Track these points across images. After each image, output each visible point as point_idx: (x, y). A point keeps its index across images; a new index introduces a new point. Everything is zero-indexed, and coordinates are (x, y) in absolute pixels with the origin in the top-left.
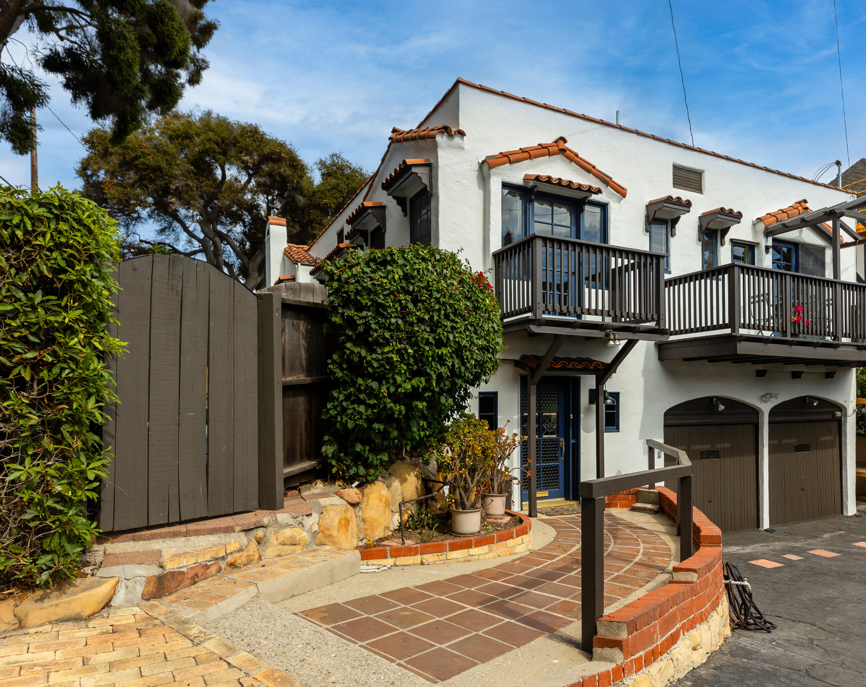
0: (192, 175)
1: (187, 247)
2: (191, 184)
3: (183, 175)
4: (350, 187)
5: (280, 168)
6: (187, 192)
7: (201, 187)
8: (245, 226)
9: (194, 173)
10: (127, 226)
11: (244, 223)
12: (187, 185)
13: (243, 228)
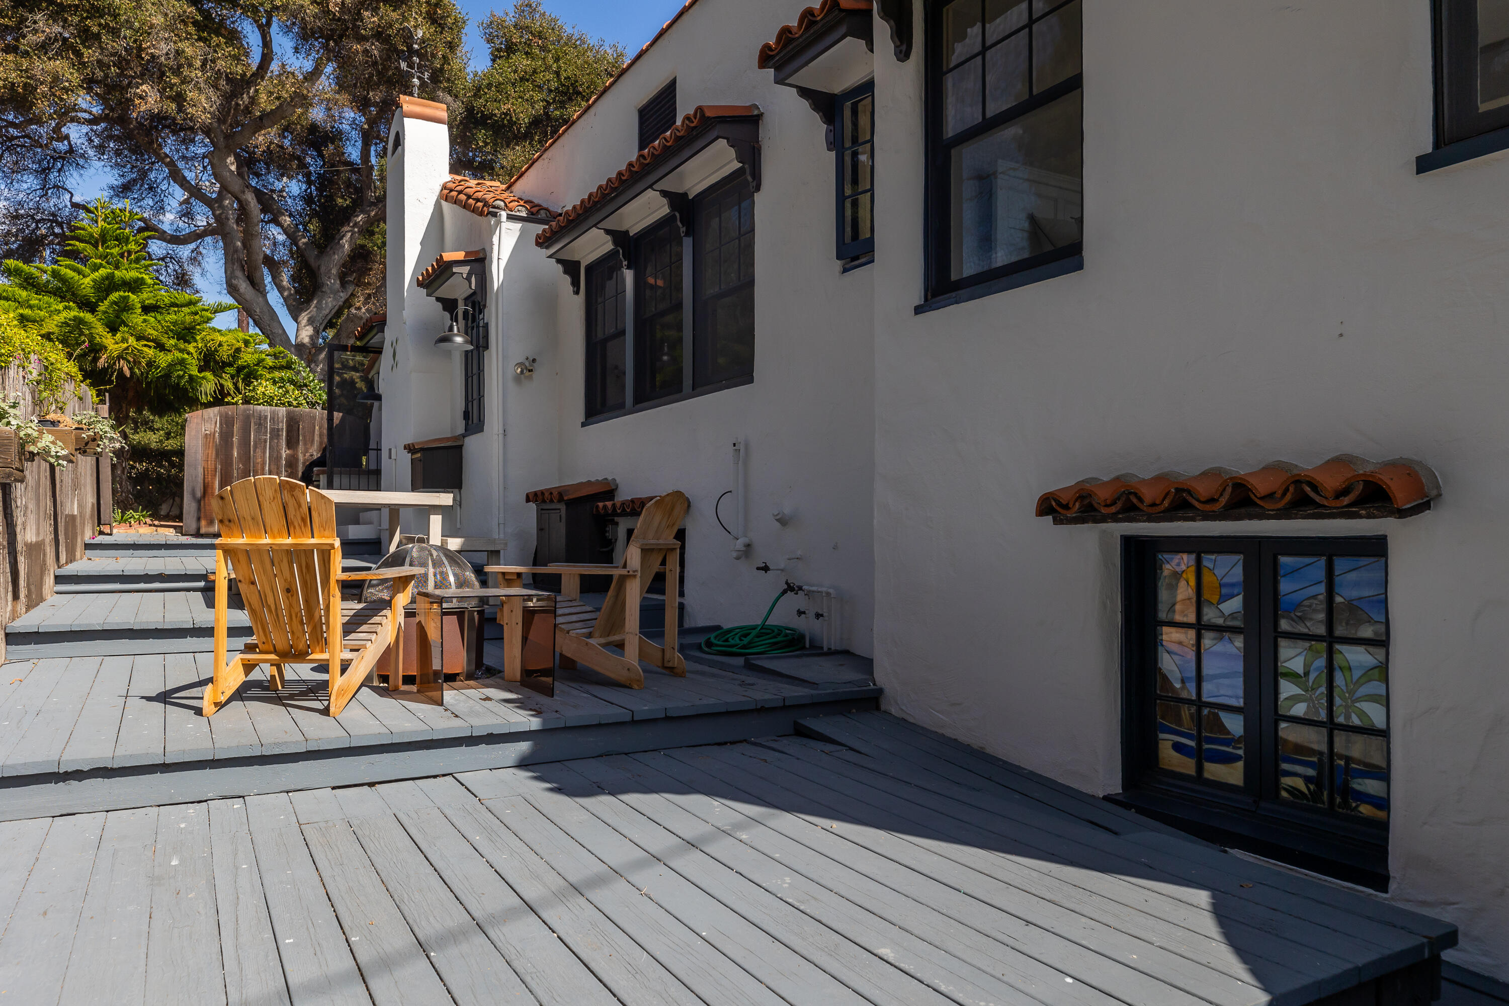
0: (191, 29)
1: (181, 224)
2: (189, 51)
3: (170, 28)
4: (563, 75)
5: (405, 19)
6: (177, 71)
7: (213, 61)
8: (309, 183)
9: (195, 23)
10: (44, 172)
11: (308, 175)
12: (178, 53)
13: (304, 187)
